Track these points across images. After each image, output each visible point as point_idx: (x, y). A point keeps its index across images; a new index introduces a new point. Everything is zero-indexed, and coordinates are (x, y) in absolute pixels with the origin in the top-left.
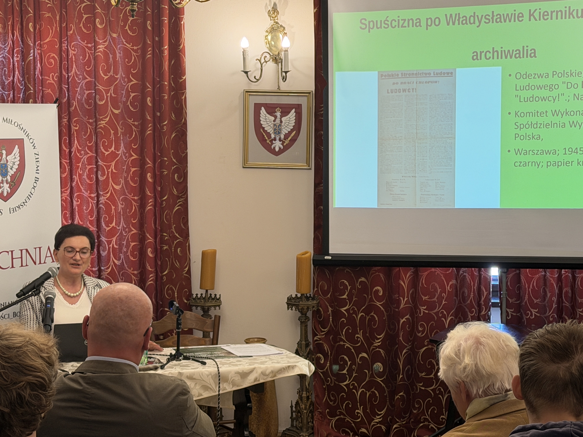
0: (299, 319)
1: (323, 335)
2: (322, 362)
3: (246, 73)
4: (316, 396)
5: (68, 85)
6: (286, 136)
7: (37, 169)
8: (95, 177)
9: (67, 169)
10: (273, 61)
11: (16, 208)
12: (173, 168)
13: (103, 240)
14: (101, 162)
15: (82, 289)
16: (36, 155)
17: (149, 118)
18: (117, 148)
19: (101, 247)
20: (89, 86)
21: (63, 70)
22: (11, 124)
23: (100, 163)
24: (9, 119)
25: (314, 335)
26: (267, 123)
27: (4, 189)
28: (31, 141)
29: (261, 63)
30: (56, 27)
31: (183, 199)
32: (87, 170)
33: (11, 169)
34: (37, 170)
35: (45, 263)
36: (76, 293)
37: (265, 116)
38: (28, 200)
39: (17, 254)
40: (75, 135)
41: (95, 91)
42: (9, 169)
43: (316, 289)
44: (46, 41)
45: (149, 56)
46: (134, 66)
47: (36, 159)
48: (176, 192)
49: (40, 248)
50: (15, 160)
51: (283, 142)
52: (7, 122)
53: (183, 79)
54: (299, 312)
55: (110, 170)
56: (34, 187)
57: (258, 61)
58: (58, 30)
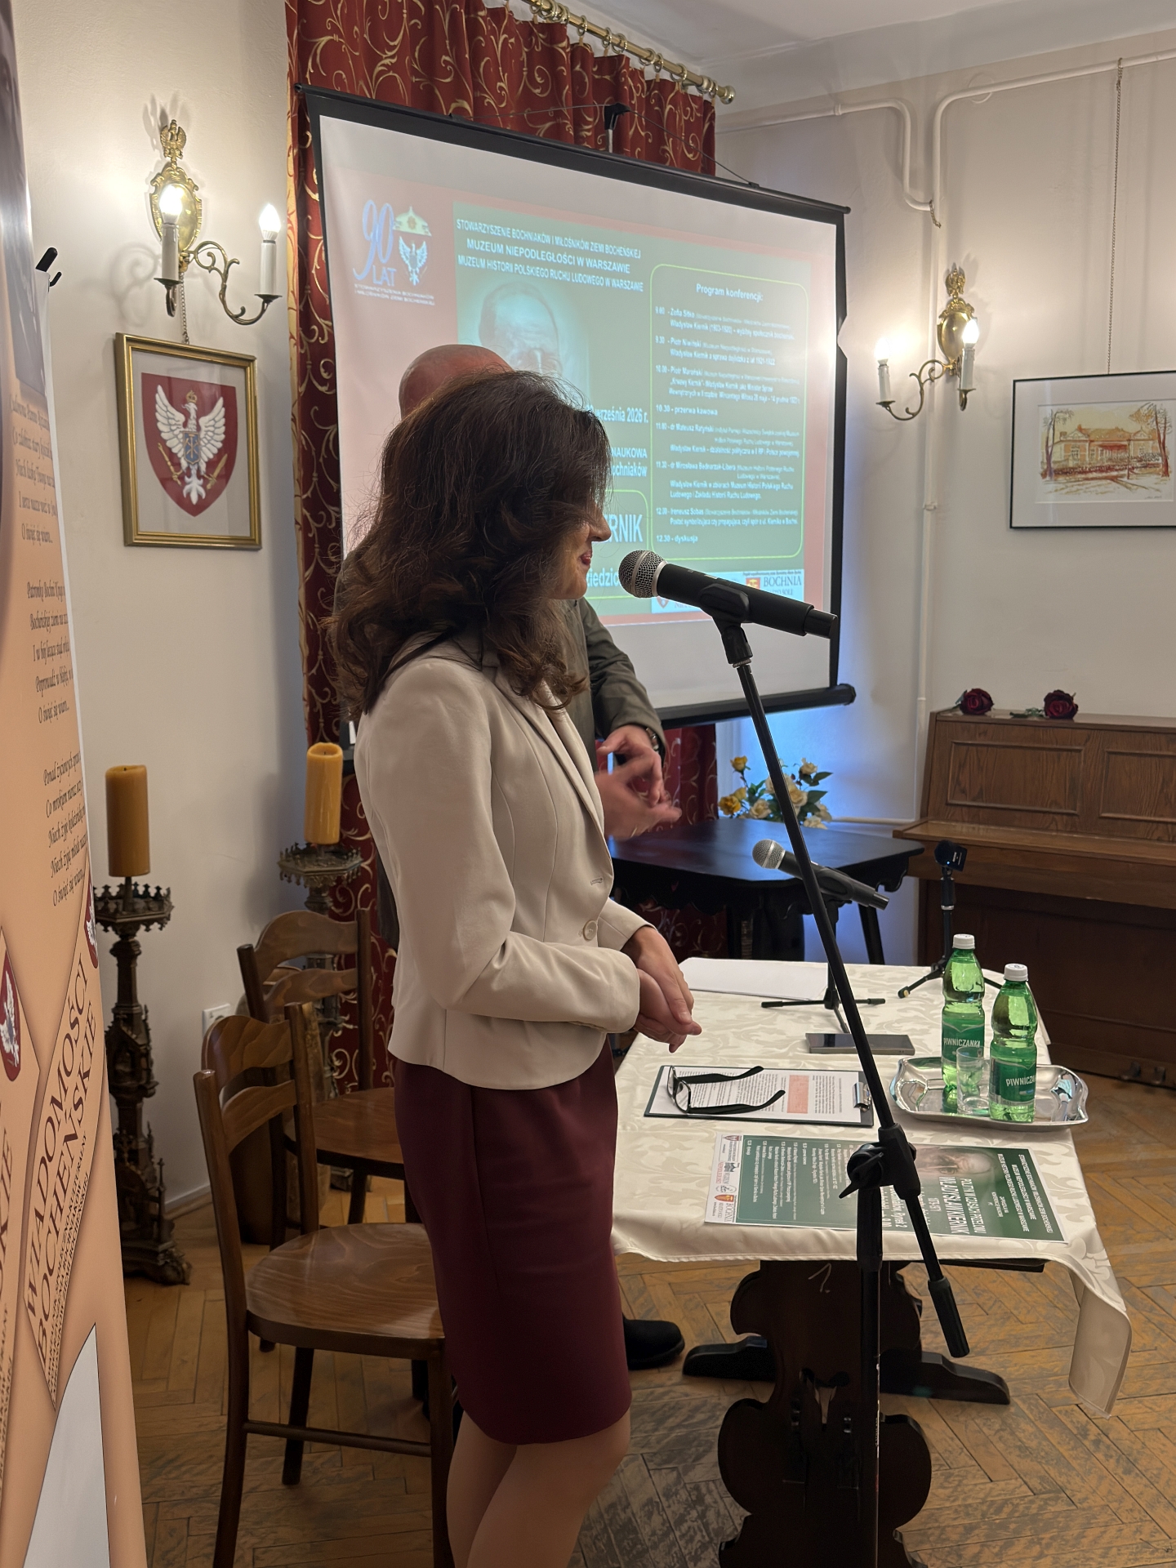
26: (171, 430)
37: (165, 409)
51: (207, 481)
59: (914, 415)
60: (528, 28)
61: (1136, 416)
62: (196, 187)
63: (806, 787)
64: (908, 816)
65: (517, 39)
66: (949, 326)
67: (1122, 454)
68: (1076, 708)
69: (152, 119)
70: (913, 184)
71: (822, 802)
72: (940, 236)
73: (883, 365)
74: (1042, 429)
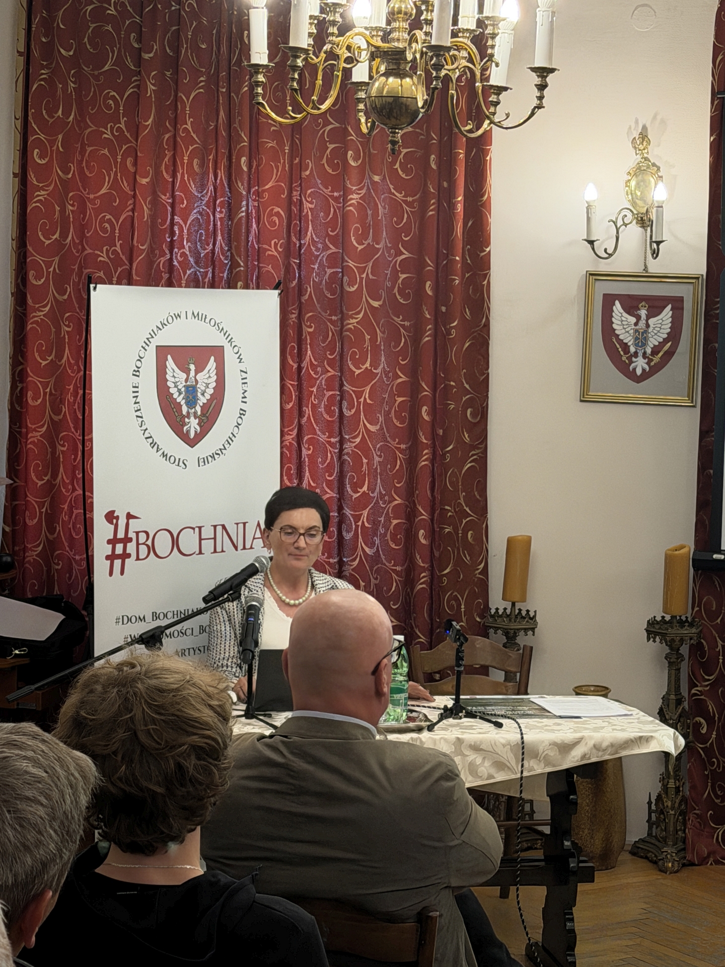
0: (666, 658)
1: (707, 686)
2: (704, 731)
3: (591, 242)
4: (690, 787)
5: (300, 260)
6: (655, 351)
7: (243, 396)
8: (337, 410)
9: (294, 397)
10: (637, 223)
11: (209, 458)
12: (464, 399)
13: (347, 514)
14: (347, 385)
15: (308, 594)
16: (242, 373)
17: (428, 316)
18: (375, 364)
19: (343, 524)
20: (333, 260)
21: (292, 234)
22: (205, 322)
23: (347, 387)
24: (202, 314)
25: (692, 685)
26: (624, 328)
27: (190, 427)
28: (236, 350)
29: (616, 226)
30: (284, 166)
31: (477, 451)
32: (325, 399)
33: (203, 394)
34: (243, 398)
35: (251, 548)
36: (298, 600)
37: (620, 315)
38: (228, 445)
39: (207, 532)
40: (309, 341)
41: (342, 269)
42: (199, 394)
43: (696, 609)
44: (267, 187)
45: (431, 213)
46: (407, 230)
47: (243, 379)
48: (468, 440)
49: (244, 524)
50: (210, 381)
51: (651, 360)
52: (198, 319)
53: (485, 251)
54: (666, 645)
55: (362, 400)
56: (238, 425)
57: (612, 223)
58: (287, 169)
62: (660, 170)
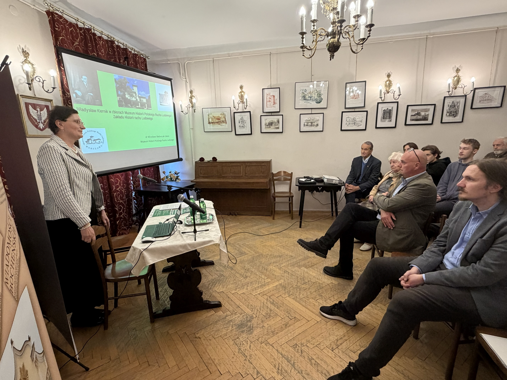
6: (45, 121)
26: (34, 114)
37: (32, 109)
51: (44, 124)
59: (187, 113)
60: (107, 41)
61: (221, 114)
62: (33, 65)
63: (176, 175)
64: (193, 178)
65: (105, 42)
66: (191, 99)
67: (220, 120)
68: (217, 159)
69: (20, 50)
70: (183, 76)
71: (179, 178)
72: (188, 84)
73: (181, 105)
74: (208, 116)
